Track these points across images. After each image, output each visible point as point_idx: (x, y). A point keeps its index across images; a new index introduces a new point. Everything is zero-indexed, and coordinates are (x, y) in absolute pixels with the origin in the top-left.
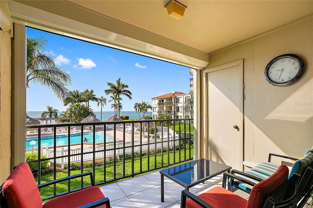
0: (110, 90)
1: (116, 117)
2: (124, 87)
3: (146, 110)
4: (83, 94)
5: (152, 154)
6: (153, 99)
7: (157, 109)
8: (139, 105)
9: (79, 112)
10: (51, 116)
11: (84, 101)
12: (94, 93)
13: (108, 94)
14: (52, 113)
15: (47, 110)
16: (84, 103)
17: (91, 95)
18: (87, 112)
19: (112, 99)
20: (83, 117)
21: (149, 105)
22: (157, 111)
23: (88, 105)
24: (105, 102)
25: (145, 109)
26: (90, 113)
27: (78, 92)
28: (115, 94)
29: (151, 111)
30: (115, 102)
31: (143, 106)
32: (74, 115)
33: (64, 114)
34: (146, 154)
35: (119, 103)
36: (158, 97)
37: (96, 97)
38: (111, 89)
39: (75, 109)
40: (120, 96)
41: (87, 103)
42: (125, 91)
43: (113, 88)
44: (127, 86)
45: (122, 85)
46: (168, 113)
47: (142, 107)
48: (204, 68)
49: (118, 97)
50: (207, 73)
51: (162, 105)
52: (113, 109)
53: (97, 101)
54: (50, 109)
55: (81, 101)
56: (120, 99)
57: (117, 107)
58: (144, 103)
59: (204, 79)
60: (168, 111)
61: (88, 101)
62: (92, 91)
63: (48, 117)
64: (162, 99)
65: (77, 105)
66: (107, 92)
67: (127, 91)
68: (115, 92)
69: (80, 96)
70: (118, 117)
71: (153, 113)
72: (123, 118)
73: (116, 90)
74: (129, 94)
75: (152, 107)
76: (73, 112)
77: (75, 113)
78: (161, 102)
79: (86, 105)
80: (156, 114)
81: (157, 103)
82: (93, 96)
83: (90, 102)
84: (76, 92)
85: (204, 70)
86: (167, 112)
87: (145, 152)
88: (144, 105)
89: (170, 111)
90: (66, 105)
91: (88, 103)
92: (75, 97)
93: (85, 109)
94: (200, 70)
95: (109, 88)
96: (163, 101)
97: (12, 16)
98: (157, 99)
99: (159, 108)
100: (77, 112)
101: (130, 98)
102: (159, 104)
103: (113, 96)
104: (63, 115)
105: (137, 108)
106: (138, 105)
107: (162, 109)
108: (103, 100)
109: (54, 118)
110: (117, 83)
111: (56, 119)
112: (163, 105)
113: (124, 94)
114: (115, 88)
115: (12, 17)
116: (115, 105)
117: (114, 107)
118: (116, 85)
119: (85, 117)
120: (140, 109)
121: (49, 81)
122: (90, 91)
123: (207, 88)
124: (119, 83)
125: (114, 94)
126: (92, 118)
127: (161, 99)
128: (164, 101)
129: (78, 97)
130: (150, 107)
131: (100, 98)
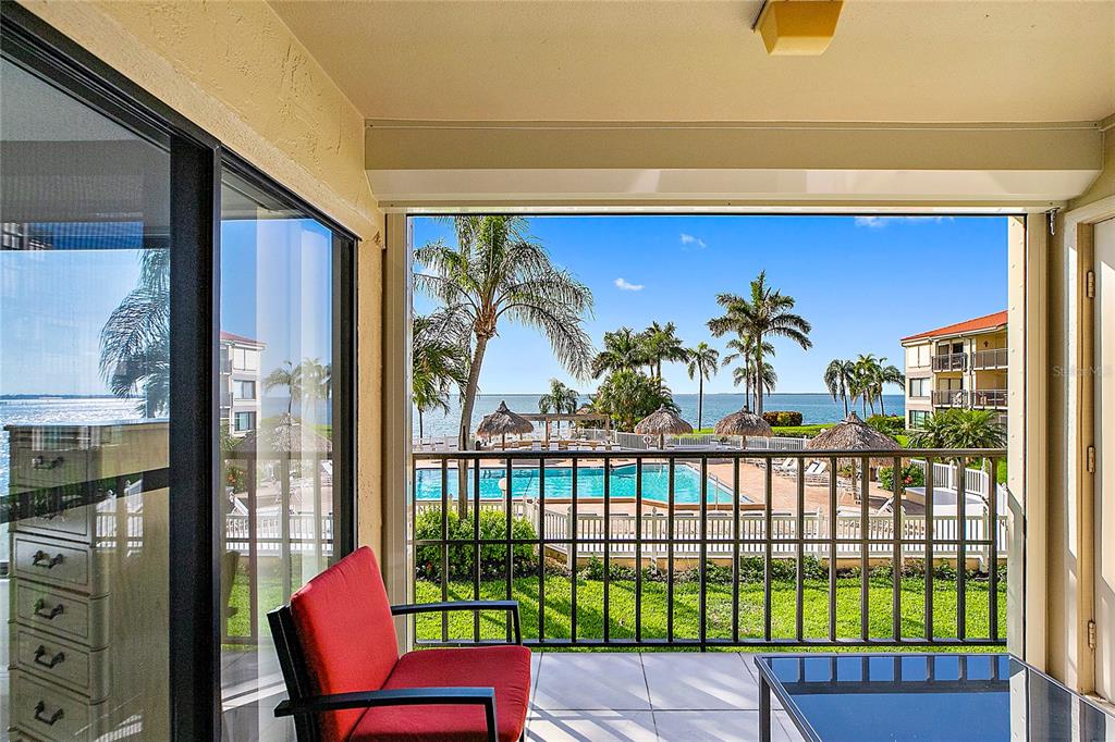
0: (726, 319)
1: (747, 416)
2: (776, 304)
3: (877, 391)
4: (641, 338)
5: (879, 575)
6: (907, 342)
7: (928, 387)
8: (847, 370)
9: (630, 397)
10: (559, 408)
11: (647, 362)
12: (675, 335)
13: (721, 333)
14: (561, 400)
15: (550, 391)
16: (646, 369)
17: (665, 341)
18: (652, 400)
19: (735, 350)
20: (641, 415)
21: (891, 368)
22: (927, 391)
23: (659, 374)
24: (713, 363)
25: (873, 384)
26: (663, 400)
27: (628, 333)
28: (746, 333)
29: (902, 393)
30: (747, 361)
31: (862, 371)
32: (617, 406)
33: (590, 403)
34: (853, 571)
35: (760, 365)
36: (931, 334)
37: (683, 346)
38: (731, 315)
39: (619, 387)
40: (764, 339)
41: (655, 368)
42: (783, 318)
43: (739, 310)
44: (788, 302)
45: (771, 298)
46: (992, 404)
47: (859, 376)
48: (1068, 201)
49: (755, 344)
50: (1092, 226)
51: (954, 367)
52: (742, 387)
53: (687, 361)
54: (557, 387)
55: (637, 363)
56: (768, 348)
57: (754, 379)
58: (867, 362)
59: (1072, 258)
60: (990, 396)
61: (659, 361)
62: (670, 328)
63: (552, 411)
64: (955, 342)
65: (624, 377)
66: (718, 326)
67: (792, 317)
68: (746, 325)
69: (635, 346)
70: (753, 417)
71: (910, 403)
72: (779, 419)
73: (751, 317)
74: (799, 330)
75: (903, 378)
76: (614, 397)
77: (619, 401)
78: (949, 353)
79: (649, 376)
80: (926, 404)
81: (925, 360)
82: (672, 343)
83: (665, 363)
84: (624, 333)
85: (1068, 209)
86: (979, 397)
87: (847, 564)
88: (869, 370)
89: (999, 396)
90: (597, 376)
91: (659, 368)
92: (620, 350)
93: (646, 388)
94: (1048, 216)
95: (723, 312)
96: (958, 348)
97: (380, 202)
98: (931, 343)
99: (938, 380)
100: (623, 397)
101: (804, 342)
102: (940, 363)
103: (738, 339)
104: (588, 406)
105: (838, 381)
106: (842, 369)
107: (955, 384)
108: (705, 358)
109: (566, 415)
110: (755, 290)
111: (571, 418)
112: (959, 366)
113: (779, 329)
114: (745, 311)
115: (381, 204)
116: (746, 372)
117: (744, 380)
118: (750, 301)
119: (647, 415)
120: (851, 385)
121: (540, 312)
122: (663, 328)
123: (1092, 299)
124: (761, 292)
125: (740, 332)
126: (667, 416)
127: (951, 339)
128: (966, 349)
129: (630, 349)
130: (895, 376)
131: (697, 350)
